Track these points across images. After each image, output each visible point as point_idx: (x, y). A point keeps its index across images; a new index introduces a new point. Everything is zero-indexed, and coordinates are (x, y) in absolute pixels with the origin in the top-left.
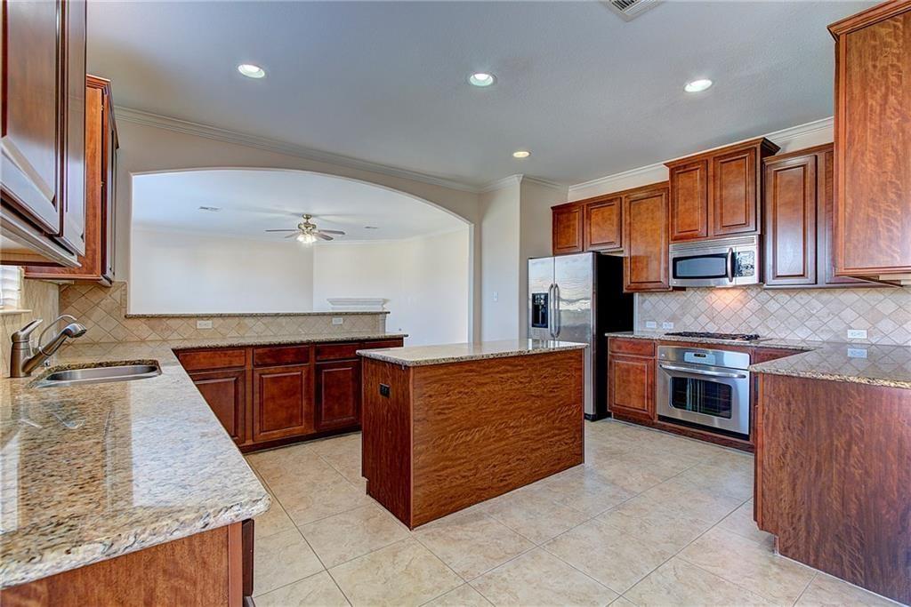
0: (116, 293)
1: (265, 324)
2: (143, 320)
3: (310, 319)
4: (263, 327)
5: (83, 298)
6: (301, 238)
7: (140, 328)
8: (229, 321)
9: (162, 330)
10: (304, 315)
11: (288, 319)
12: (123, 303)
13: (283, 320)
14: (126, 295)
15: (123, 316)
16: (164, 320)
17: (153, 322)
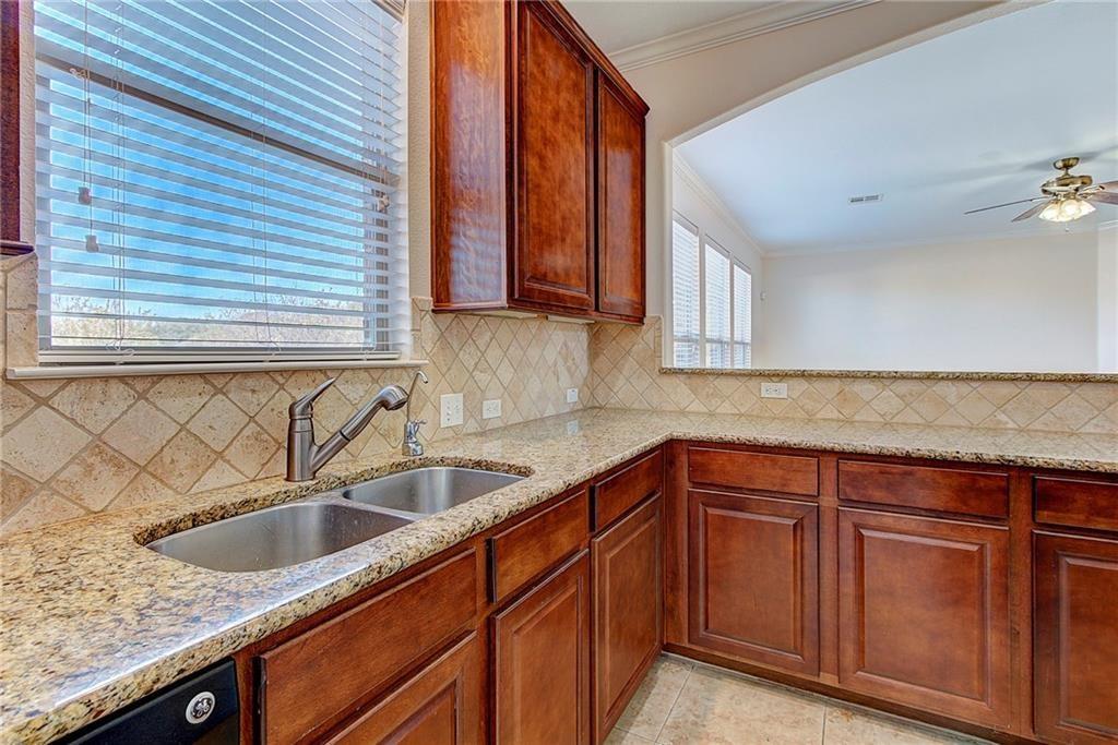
0: (649, 335)
1: (902, 397)
2: (683, 377)
3: (1034, 391)
4: (896, 402)
5: (614, 343)
6: (1050, 214)
7: (678, 390)
8: (819, 385)
9: (708, 396)
10: (1013, 379)
11: (964, 388)
12: (656, 352)
13: (950, 391)
14: (661, 336)
15: (657, 370)
16: (711, 378)
17: (697, 381)
